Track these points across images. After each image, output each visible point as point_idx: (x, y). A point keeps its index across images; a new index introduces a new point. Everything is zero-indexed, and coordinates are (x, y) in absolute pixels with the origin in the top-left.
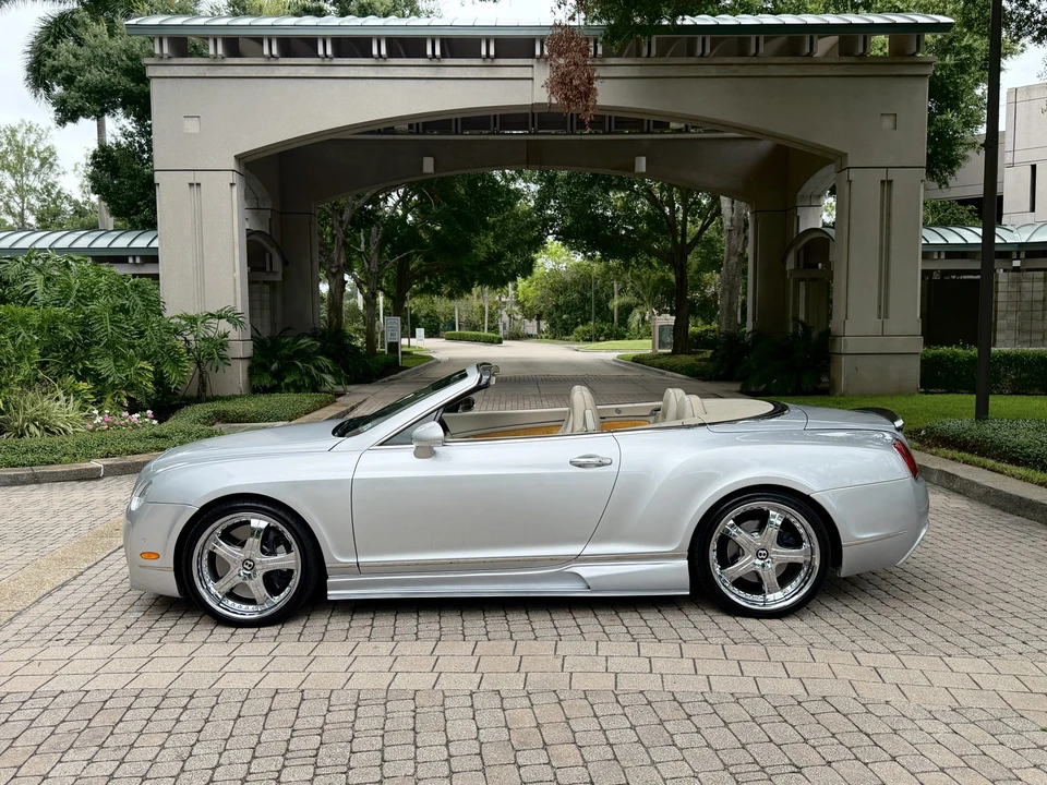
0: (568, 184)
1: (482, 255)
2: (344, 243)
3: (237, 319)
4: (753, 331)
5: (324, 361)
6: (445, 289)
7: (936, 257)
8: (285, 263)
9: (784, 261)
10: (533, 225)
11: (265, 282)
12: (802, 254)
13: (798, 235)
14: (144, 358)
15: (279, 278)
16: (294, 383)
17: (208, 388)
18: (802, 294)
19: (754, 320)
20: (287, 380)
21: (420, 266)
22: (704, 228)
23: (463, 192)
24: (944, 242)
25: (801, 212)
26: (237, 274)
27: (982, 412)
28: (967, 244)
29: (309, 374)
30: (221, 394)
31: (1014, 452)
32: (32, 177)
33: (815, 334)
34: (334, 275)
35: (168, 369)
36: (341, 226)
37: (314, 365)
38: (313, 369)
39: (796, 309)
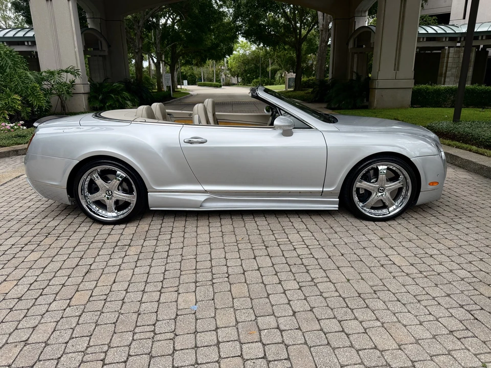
0: (246, 7)
1: (208, 43)
2: (141, 37)
3: (76, 72)
4: (332, 78)
5: (126, 94)
6: (194, 62)
7: (421, 40)
8: (109, 46)
9: (347, 44)
10: (231, 29)
11: (100, 56)
12: (356, 39)
13: (355, 31)
14: (16, 93)
15: (106, 53)
16: (110, 105)
17: (66, 108)
18: (356, 60)
19: (332, 73)
20: (107, 104)
21: (181, 50)
22: (309, 31)
23: (197, 11)
24: (426, 32)
25: (357, 19)
26: (77, 49)
27: (457, 118)
28: (437, 34)
29: (118, 101)
30: (75, 111)
31: (488, 142)
32: (8, 12)
33: (362, 79)
34: (137, 53)
35: (31, 99)
36: (139, 28)
37: (121, 96)
38: (120, 99)
39: (352, 68)
